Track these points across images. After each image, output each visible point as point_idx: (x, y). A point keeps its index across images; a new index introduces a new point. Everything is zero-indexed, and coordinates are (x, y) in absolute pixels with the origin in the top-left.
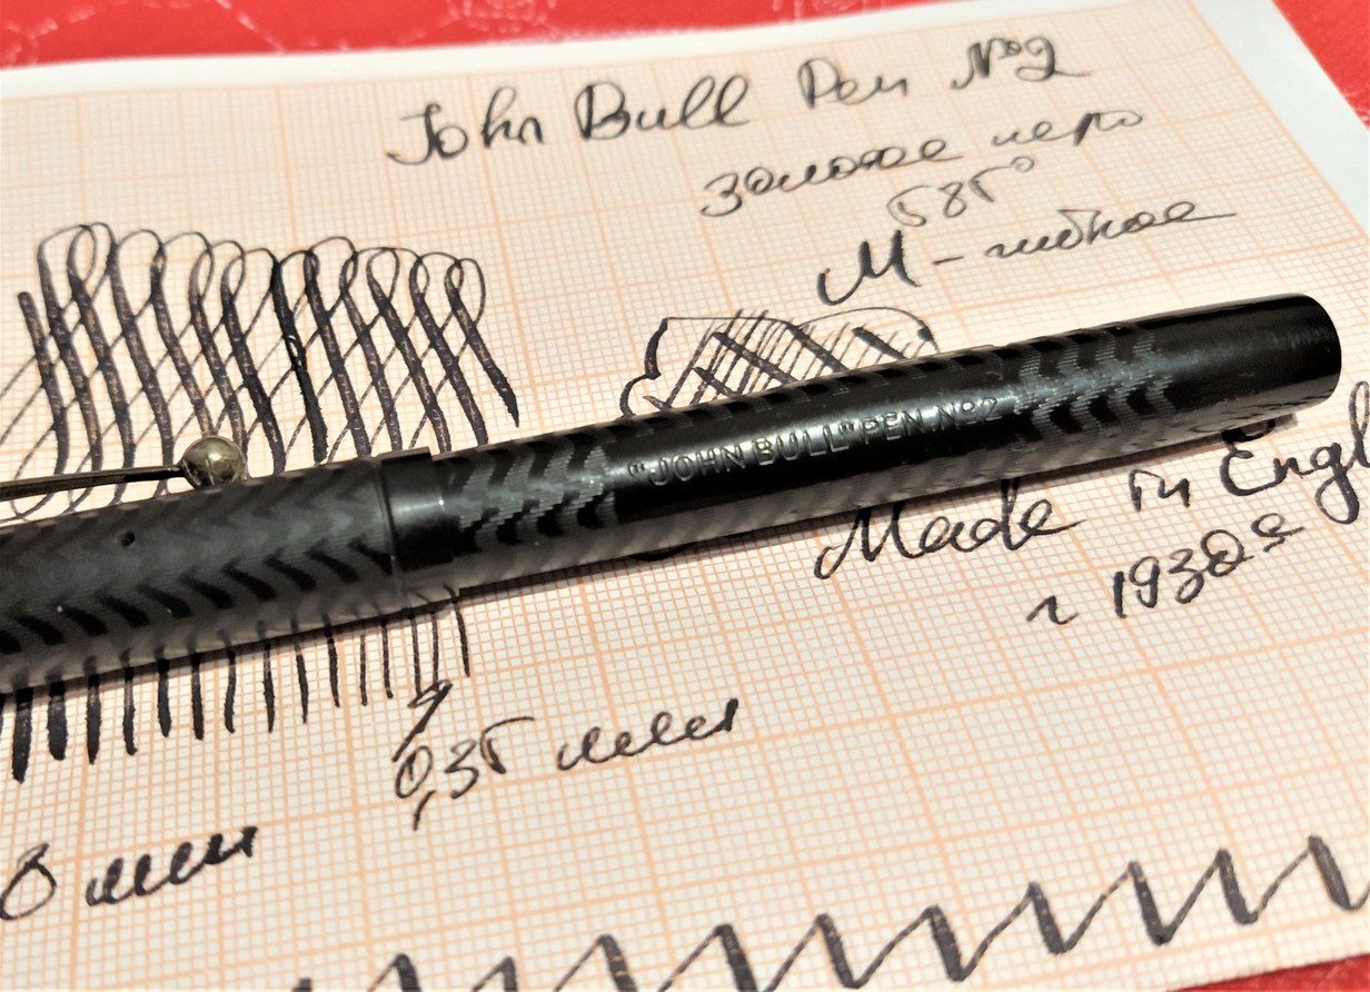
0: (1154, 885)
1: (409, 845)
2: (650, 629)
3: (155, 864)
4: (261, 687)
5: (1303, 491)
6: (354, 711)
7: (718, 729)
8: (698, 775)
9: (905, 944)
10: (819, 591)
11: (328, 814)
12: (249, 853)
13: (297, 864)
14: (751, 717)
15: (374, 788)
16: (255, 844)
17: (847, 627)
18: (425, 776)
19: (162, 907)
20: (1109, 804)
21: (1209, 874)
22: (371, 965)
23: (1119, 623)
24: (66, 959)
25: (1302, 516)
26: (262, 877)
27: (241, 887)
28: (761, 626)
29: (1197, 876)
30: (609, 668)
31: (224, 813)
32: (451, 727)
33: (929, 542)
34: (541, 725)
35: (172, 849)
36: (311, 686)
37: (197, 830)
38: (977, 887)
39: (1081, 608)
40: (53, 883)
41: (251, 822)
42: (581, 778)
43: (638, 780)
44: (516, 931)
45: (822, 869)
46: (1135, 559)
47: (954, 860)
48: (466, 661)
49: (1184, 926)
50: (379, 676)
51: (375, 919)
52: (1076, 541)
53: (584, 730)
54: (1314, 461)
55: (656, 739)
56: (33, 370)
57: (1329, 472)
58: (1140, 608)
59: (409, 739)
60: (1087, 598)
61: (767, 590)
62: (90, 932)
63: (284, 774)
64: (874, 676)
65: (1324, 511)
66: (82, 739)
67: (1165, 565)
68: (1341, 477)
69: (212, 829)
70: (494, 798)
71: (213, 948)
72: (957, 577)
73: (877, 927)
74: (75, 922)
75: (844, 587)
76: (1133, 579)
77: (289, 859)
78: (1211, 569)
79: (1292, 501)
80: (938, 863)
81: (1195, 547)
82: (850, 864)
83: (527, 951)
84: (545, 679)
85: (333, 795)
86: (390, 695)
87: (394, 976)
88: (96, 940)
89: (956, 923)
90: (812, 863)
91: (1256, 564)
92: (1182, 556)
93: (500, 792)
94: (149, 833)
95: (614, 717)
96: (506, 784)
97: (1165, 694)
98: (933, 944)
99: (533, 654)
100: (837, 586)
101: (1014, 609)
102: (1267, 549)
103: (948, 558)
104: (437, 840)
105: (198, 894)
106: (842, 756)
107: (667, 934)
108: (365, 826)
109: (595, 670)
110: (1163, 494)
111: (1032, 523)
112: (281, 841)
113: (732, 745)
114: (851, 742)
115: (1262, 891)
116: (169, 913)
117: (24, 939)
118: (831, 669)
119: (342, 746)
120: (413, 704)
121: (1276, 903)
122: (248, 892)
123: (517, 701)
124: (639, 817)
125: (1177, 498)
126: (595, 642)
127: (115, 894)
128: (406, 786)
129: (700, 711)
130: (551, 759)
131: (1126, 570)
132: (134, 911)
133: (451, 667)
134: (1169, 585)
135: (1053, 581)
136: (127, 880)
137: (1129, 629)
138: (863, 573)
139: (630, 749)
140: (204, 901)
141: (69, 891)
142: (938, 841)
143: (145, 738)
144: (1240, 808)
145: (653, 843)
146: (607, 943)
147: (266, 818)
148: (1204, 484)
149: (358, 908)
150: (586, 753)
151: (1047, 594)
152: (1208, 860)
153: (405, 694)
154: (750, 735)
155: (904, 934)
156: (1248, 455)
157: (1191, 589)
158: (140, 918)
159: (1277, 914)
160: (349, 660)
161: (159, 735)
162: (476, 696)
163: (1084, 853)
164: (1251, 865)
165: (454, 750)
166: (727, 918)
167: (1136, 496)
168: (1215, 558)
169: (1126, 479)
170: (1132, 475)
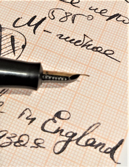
54: (67, 134)
57: (67, 139)
65: (54, 147)
67: (8, 135)
78: (15, 143)
79: (51, 140)
81: (19, 135)
92: (13, 136)
102: (32, 147)
110: (27, 118)
125: (29, 121)
148: (38, 122)
156: (55, 122)
157: (6, 144)
167: (21, 115)
168: (19, 141)
169: (25, 109)
170: (26, 109)
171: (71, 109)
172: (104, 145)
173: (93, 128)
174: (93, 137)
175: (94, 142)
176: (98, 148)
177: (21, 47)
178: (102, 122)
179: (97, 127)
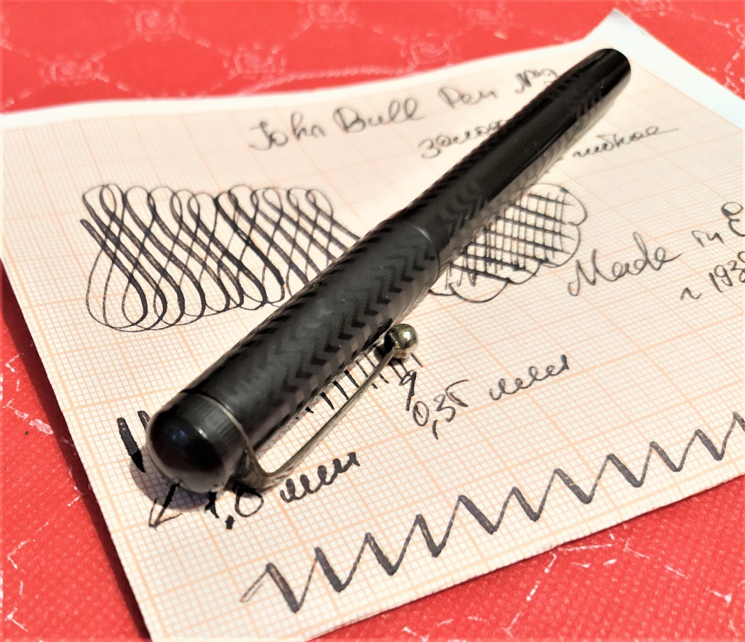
1: (438, 446)
3: (310, 478)
7: (563, 369)
9: (692, 448)
11: (388, 440)
12: (359, 465)
13: (386, 465)
14: (576, 361)
15: (405, 424)
16: (358, 459)
18: (428, 415)
19: (327, 497)
22: (448, 502)
23: (721, 295)
24: (290, 529)
26: (371, 473)
27: (362, 480)
30: (493, 352)
31: (333, 449)
32: (427, 389)
33: (617, 273)
34: (472, 383)
35: (315, 470)
37: (323, 459)
38: (712, 416)
39: (701, 291)
40: (260, 496)
41: (350, 451)
42: (507, 403)
43: (536, 398)
44: (513, 475)
45: (643, 422)
47: (698, 408)
48: (416, 361)
51: (439, 482)
52: (682, 261)
53: (497, 381)
55: (535, 379)
56: (104, 256)
58: (727, 287)
59: (409, 399)
60: (702, 286)
63: (354, 427)
69: (331, 457)
70: (469, 419)
71: (364, 510)
72: (638, 286)
73: (678, 443)
74: (284, 512)
76: (717, 275)
77: (380, 463)
80: (692, 411)
83: (522, 483)
84: (463, 362)
85: (386, 431)
86: (387, 382)
87: (462, 505)
88: (300, 517)
89: (709, 435)
92: (732, 263)
93: (470, 415)
95: (508, 374)
96: (471, 412)
98: (704, 446)
99: (450, 352)
100: (584, 298)
101: (672, 296)
103: (629, 279)
104: (451, 442)
105: (342, 487)
107: (585, 462)
108: (411, 442)
110: (710, 239)
111: (660, 258)
112: (371, 456)
113: (573, 375)
119: (377, 409)
120: (402, 383)
122: (368, 482)
123: (455, 374)
124: (546, 414)
125: (717, 240)
126: (479, 342)
127: (298, 495)
128: (421, 421)
129: (549, 363)
130: (487, 396)
132: (312, 501)
133: (410, 365)
134: (733, 276)
136: (300, 489)
139: (524, 385)
140: (347, 490)
141: (271, 498)
142: (688, 401)
146: (559, 473)
147: (357, 447)
148: (725, 234)
149: (428, 479)
150: (503, 391)
151: (684, 287)
153: (395, 380)
154: (579, 370)
155: (690, 444)
156: (738, 220)
157: (743, 276)
158: (318, 503)
162: (432, 375)
165: (435, 400)
166: (611, 451)
167: (699, 241)
169: (691, 234)
170: (693, 233)
171: (725, 198)
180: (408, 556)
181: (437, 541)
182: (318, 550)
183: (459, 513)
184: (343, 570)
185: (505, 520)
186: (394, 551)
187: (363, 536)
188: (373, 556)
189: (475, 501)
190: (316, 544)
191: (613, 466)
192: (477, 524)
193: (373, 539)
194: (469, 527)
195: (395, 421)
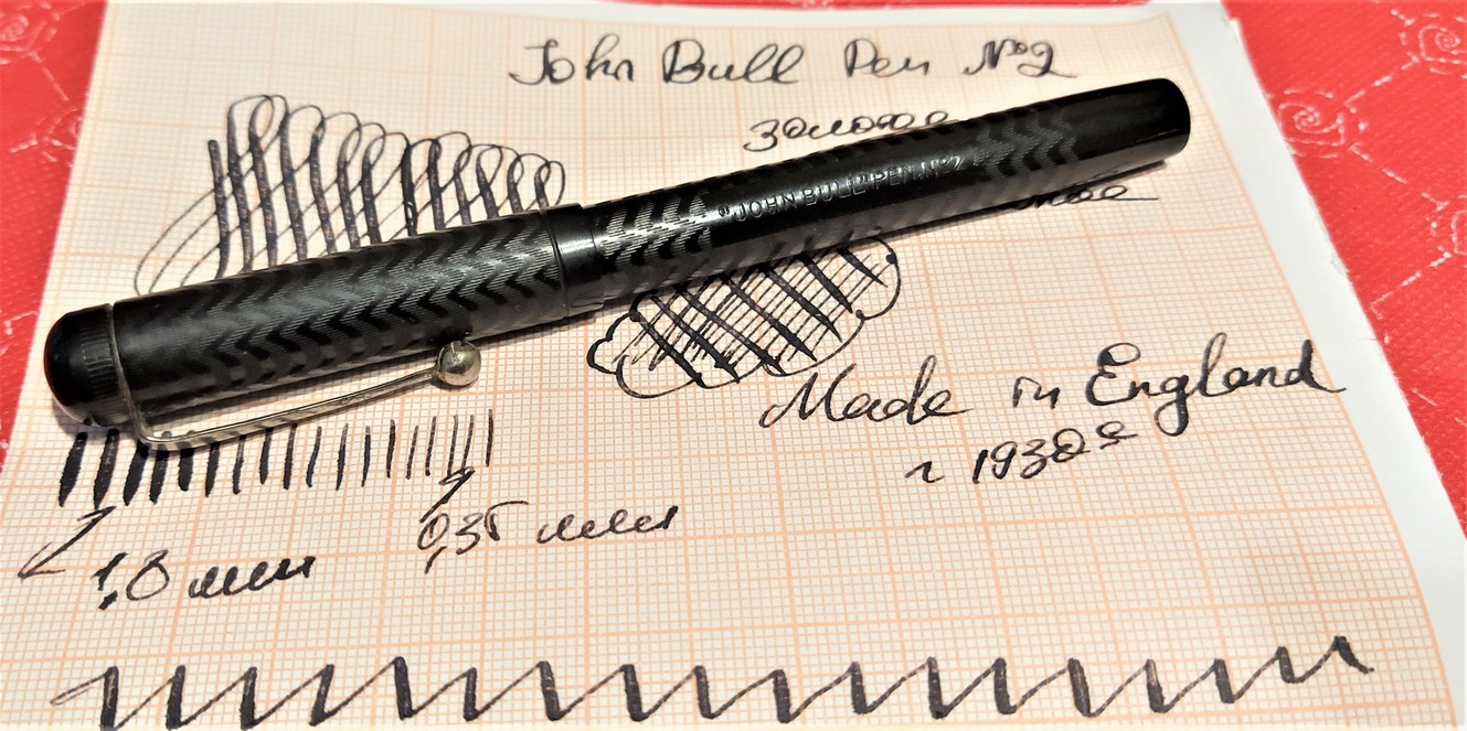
0: (942, 676)
1: (419, 583)
2: (628, 448)
3: (240, 574)
4: (337, 456)
5: (1147, 407)
6: (399, 482)
7: (658, 526)
8: (636, 557)
10: (758, 436)
11: (367, 554)
12: (307, 575)
13: (339, 586)
14: (684, 521)
15: (403, 539)
16: (312, 569)
17: (771, 465)
18: (441, 536)
19: (240, 605)
20: (925, 615)
21: (986, 674)
22: (377, 661)
23: (972, 486)
24: (168, 631)
25: (1140, 426)
26: (313, 592)
27: (297, 597)
28: (709, 455)
29: (977, 674)
30: (591, 473)
31: (294, 545)
32: (468, 501)
33: (850, 411)
34: (532, 508)
35: (254, 565)
36: (372, 460)
37: (273, 554)
38: (814, 660)
39: (948, 473)
40: (167, 579)
41: (311, 554)
42: (551, 550)
43: (592, 556)
44: (482, 651)
45: (707, 635)
46: (999, 442)
47: (802, 640)
48: (488, 455)
49: (958, 708)
50: (423, 458)
51: (386, 631)
52: (960, 421)
53: (562, 516)
54: (1163, 387)
55: (612, 529)
56: (210, 201)
57: (1174, 396)
58: (992, 478)
59: (435, 507)
60: (954, 466)
61: (721, 429)
62: (187, 616)
63: (341, 522)
64: (781, 503)
65: (1159, 424)
66: (203, 478)
67: (1021, 449)
68: (1181, 401)
69: (284, 555)
70: (487, 557)
71: (271, 636)
72: (864, 439)
73: (736, 679)
74: (178, 608)
75: (778, 435)
76: (993, 456)
77: (334, 582)
78: (1054, 457)
79: (1136, 415)
80: (791, 641)
81: (1049, 439)
82: (727, 634)
83: (487, 666)
84: (543, 475)
85: (373, 541)
86: (428, 473)
87: (392, 671)
88: (191, 621)
89: (792, 682)
90: (701, 630)
91: (1090, 457)
92: (1036, 444)
93: (492, 553)
94: (239, 552)
95: (586, 509)
96: (497, 549)
97: (989, 542)
98: (773, 696)
99: (539, 456)
100: (773, 434)
101: (898, 467)
102: (1103, 447)
103: (861, 425)
104: (440, 582)
105: (266, 599)
106: (742, 557)
107: (587, 666)
108: (391, 566)
109: (581, 473)
110: (1037, 397)
111: (932, 407)
112: (331, 569)
113: (665, 539)
114: (751, 548)
115: (1024, 692)
116: (244, 609)
117: (141, 614)
118: (751, 493)
119: (387, 506)
120: (444, 482)
121: (1032, 702)
122: (301, 602)
123: (519, 488)
124: (586, 583)
125: (1047, 401)
126: (586, 452)
127: (209, 592)
128: (426, 541)
129: (649, 512)
130: (533, 534)
131: (991, 450)
132: (220, 605)
133: (476, 459)
134: (1019, 463)
135: (934, 451)
136: (219, 583)
137: (978, 492)
138: (795, 427)
139: (591, 534)
140: (270, 604)
141: (178, 586)
142: (795, 626)
143: (247, 483)
144: (1022, 631)
145: (592, 602)
146: (544, 667)
147: (323, 552)
148: (1071, 394)
149: (375, 622)
150: (559, 533)
151: (926, 460)
152: (988, 664)
153: (439, 472)
154: (680, 534)
155: (754, 686)
156: (1113, 376)
157: (1034, 468)
158: (224, 610)
159: (1031, 710)
160: (403, 443)
161: (258, 482)
162: (490, 482)
163: (897, 646)
164: (1020, 672)
165: (465, 519)
166: (633, 660)
167: (1017, 395)
168: (1060, 449)
169: (1013, 382)
170: (1018, 381)
171: (1127, 334)
172: (1273, 371)
173: (1215, 350)
174: (1233, 365)
175: (1245, 374)
176: (1266, 380)
177: (886, 263)
178: (1225, 329)
179: (1223, 343)
180: (281, 713)
181: (329, 706)
182: (181, 670)
183: (381, 679)
184: (193, 704)
185: (431, 708)
186: (268, 700)
187: (246, 668)
188: (240, 698)
189: (411, 670)
190: (183, 661)
191: (622, 682)
192: (393, 701)
193: (255, 676)
194: (380, 702)
195: (395, 531)
